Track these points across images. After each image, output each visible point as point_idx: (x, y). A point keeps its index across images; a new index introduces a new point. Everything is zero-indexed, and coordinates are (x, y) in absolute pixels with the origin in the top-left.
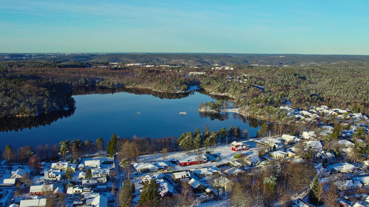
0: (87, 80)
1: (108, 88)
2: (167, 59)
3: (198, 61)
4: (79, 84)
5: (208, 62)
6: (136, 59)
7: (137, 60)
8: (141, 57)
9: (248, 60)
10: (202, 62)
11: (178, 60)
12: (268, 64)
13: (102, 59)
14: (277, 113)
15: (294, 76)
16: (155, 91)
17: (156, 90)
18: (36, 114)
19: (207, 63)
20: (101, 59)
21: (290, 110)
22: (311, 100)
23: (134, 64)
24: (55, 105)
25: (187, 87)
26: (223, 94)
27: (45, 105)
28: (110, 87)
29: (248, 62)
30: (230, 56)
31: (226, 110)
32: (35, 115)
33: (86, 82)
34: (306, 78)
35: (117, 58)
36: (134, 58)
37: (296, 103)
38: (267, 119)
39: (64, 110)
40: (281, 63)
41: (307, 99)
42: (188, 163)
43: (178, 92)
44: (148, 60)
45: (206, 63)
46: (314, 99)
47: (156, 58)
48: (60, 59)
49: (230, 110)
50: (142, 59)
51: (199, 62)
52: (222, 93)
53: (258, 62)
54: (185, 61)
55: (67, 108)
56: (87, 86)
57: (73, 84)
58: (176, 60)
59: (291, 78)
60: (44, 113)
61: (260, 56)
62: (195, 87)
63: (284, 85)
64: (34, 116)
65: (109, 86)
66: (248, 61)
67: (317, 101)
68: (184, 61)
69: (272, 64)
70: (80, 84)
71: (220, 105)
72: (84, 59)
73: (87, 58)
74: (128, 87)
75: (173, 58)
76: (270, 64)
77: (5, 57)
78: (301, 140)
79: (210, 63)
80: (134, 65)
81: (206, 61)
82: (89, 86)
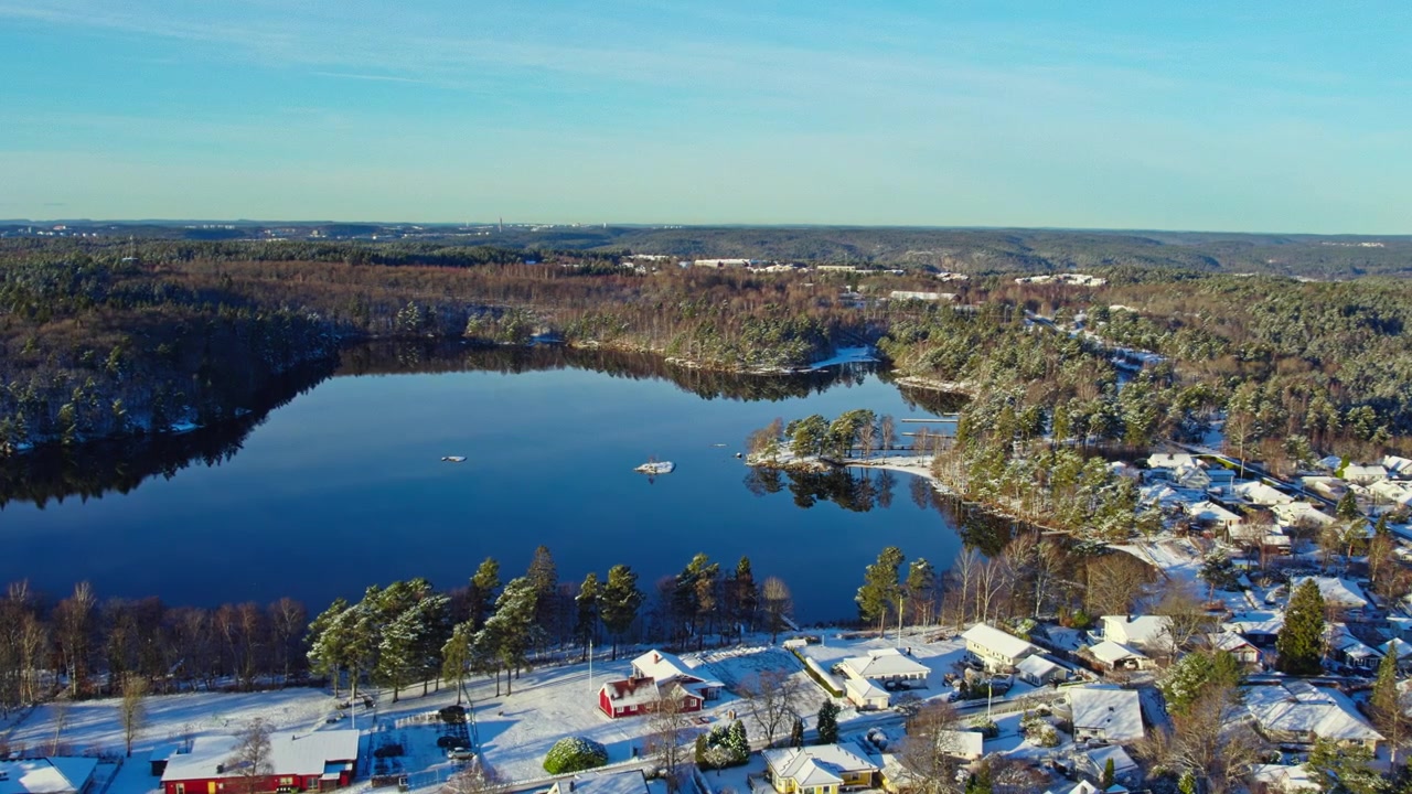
0: (433, 315)
1: (497, 346)
2: (890, 248)
3: (1010, 255)
4: (397, 328)
5: (1050, 261)
6: (767, 246)
7: (770, 249)
8: (790, 238)
9: (1219, 256)
10: (1026, 262)
11: (929, 249)
12: (1303, 274)
13: (644, 244)
14: (1087, 487)
15: (1336, 317)
16: (674, 365)
17: (678, 361)
18: (21, 446)
19: (1047, 263)
20: (638, 244)
21: (1186, 473)
22: (1336, 428)
23: (722, 261)
24: (120, 407)
25: (805, 351)
26: (949, 387)
27: (65, 406)
28: (507, 343)
29: (1216, 264)
30: (1150, 241)
31: (880, 460)
32: (15, 451)
33: (428, 320)
34: (1404, 328)
35: (698, 240)
36: (763, 243)
37: (1249, 439)
38: (1034, 520)
39: (170, 431)
40: (1358, 268)
41: (1318, 420)
42: (217, 781)
43: (764, 369)
44: (813, 248)
45: (1040, 263)
46: (1356, 421)
47: (849, 243)
48: (493, 241)
49: (896, 464)
50: (791, 247)
51: (1011, 260)
52: (950, 379)
53: (1262, 263)
54: (956, 255)
55: (192, 422)
56: (430, 335)
57: (371, 327)
58: (920, 250)
59: (1324, 324)
60: (60, 441)
61: (1281, 243)
62: (862, 354)
63: (1257, 352)
64: (11, 454)
65: (502, 339)
66: (1217, 259)
67: (1372, 434)
68: (950, 256)
69: (1321, 273)
70: (401, 330)
71: (843, 433)
72: (581, 242)
73: (590, 241)
74: (580, 345)
75: (914, 242)
76: (1309, 274)
77: (311, 233)
78: (1054, 670)
79: (1059, 264)
80: (720, 265)
81: (1045, 255)
82: (437, 336)
